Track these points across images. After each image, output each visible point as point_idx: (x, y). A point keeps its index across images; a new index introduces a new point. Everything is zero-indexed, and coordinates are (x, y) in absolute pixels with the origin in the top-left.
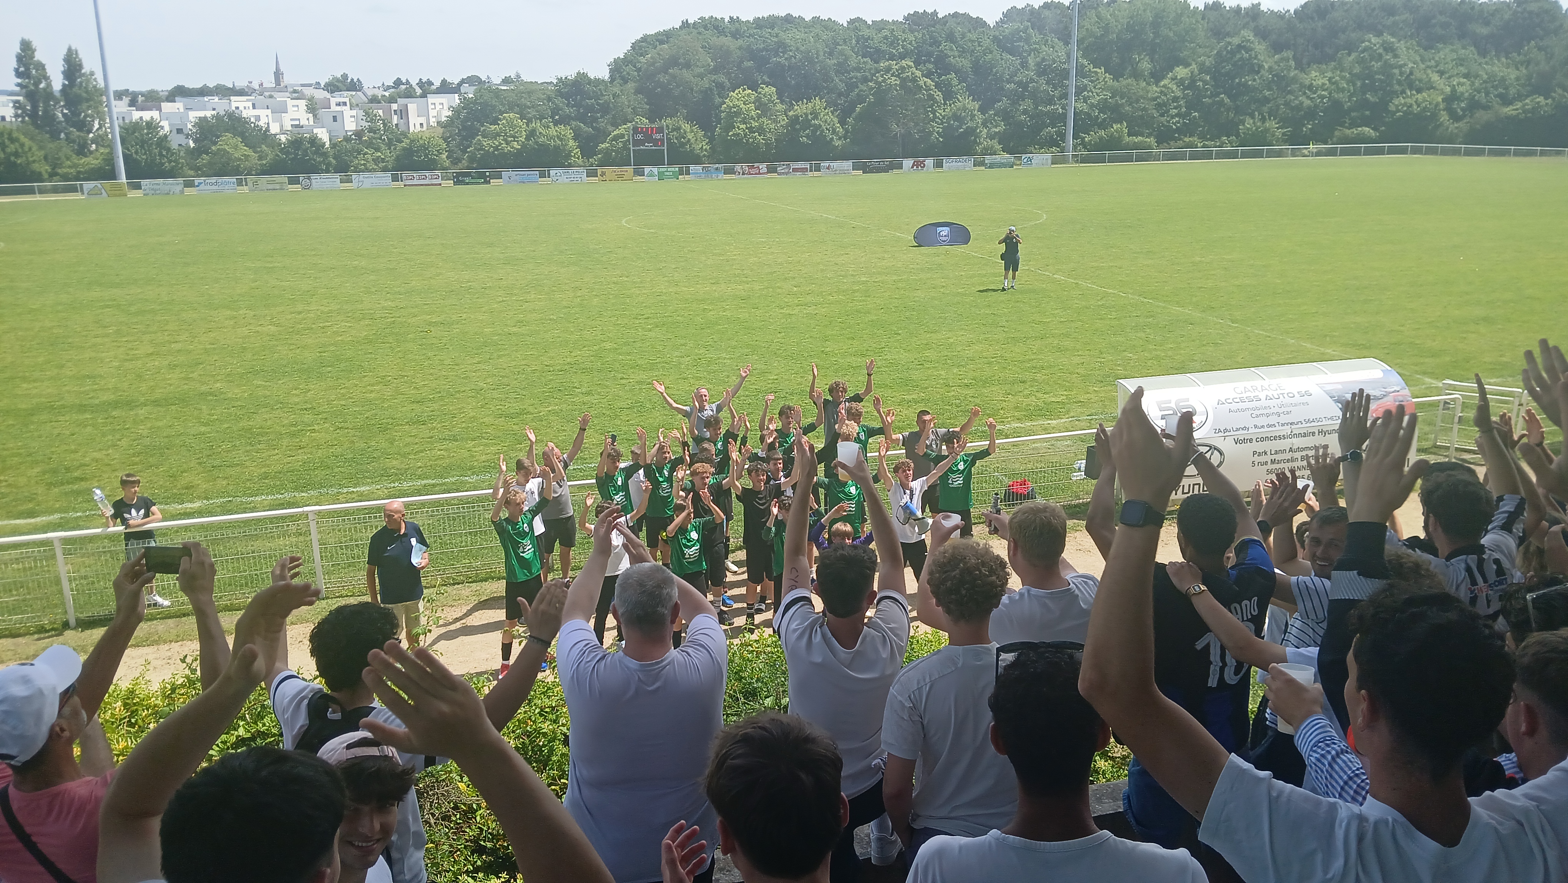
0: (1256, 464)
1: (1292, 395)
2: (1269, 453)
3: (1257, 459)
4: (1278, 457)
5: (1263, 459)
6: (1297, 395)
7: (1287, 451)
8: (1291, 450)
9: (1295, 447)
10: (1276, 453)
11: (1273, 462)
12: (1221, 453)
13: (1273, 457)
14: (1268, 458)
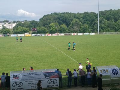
3: (29, 84)
6: (38, 74)
10: (33, 83)
12: (22, 83)
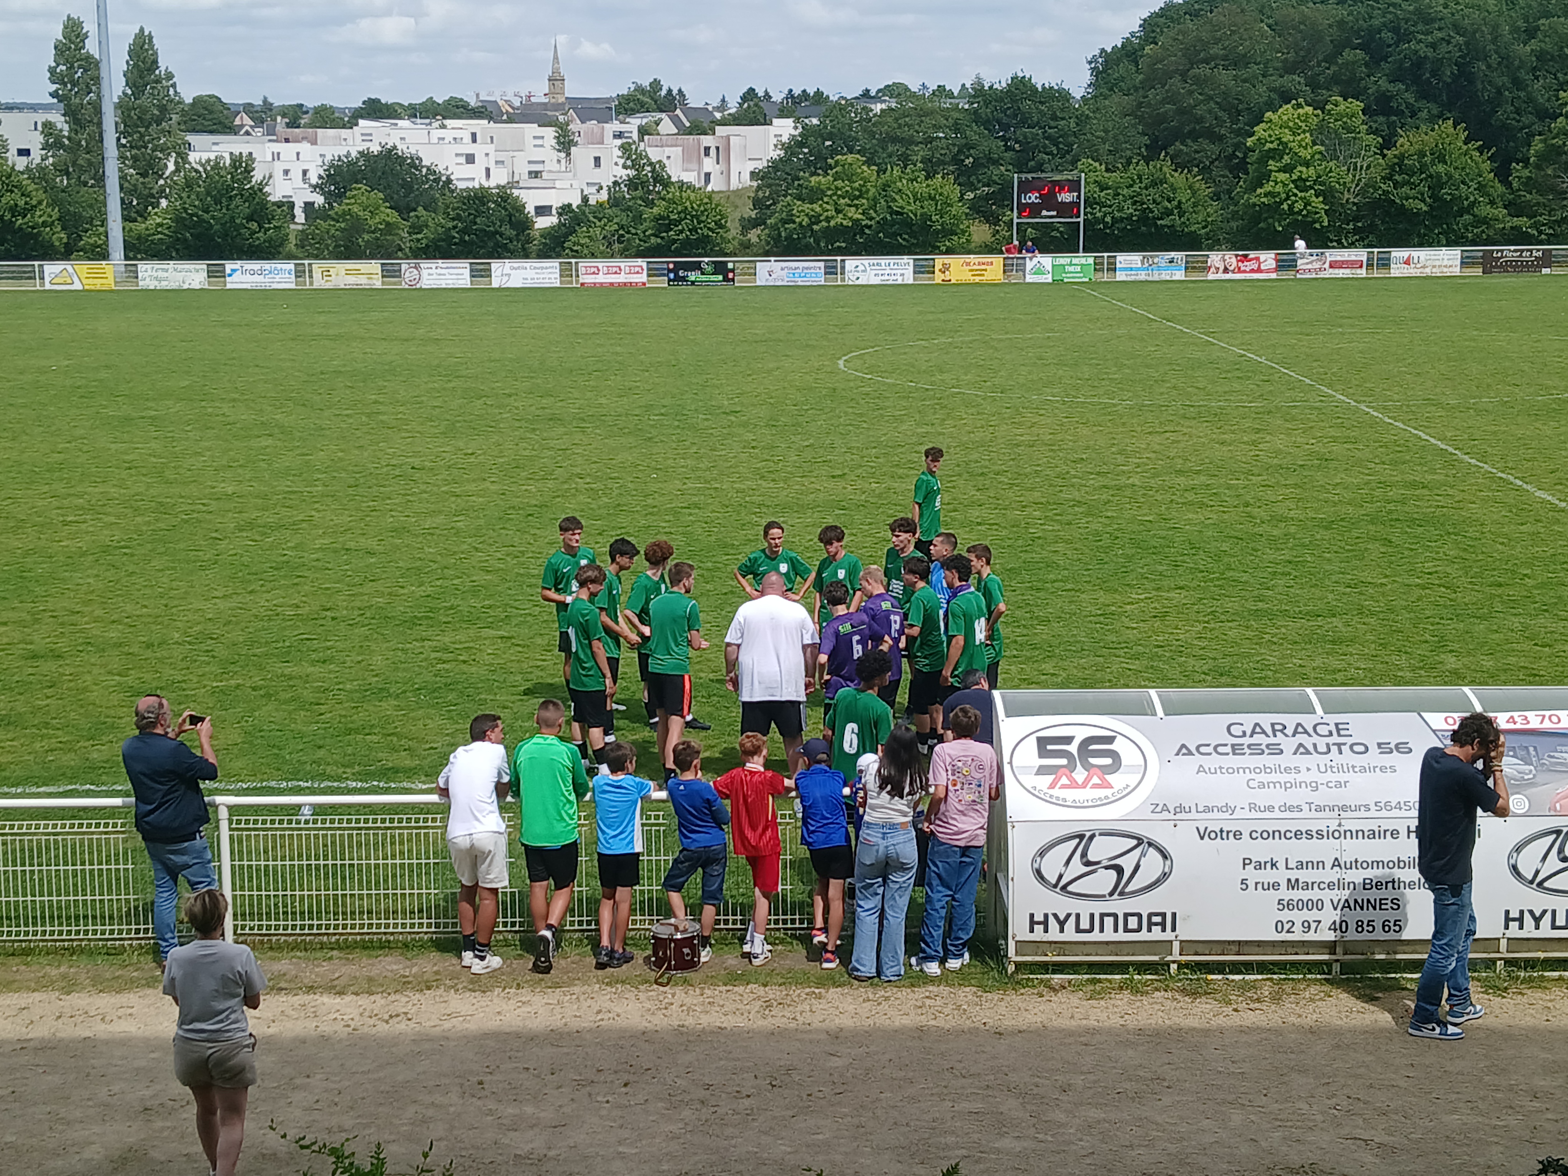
0: (1252, 886)
1: (1362, 749)
2: (1281, 865)
3: (1252, 875)
4: (1304, 876)
5: (1268, 876)
6: (1373, 749)
7: (1328, 865)
8: (1336, 863)
9: (1347, 858)
10: (1301, 865)
11: (1293, 884)
12: (1162, 855)
13: (1293, 875)
14: (1281, 876)
